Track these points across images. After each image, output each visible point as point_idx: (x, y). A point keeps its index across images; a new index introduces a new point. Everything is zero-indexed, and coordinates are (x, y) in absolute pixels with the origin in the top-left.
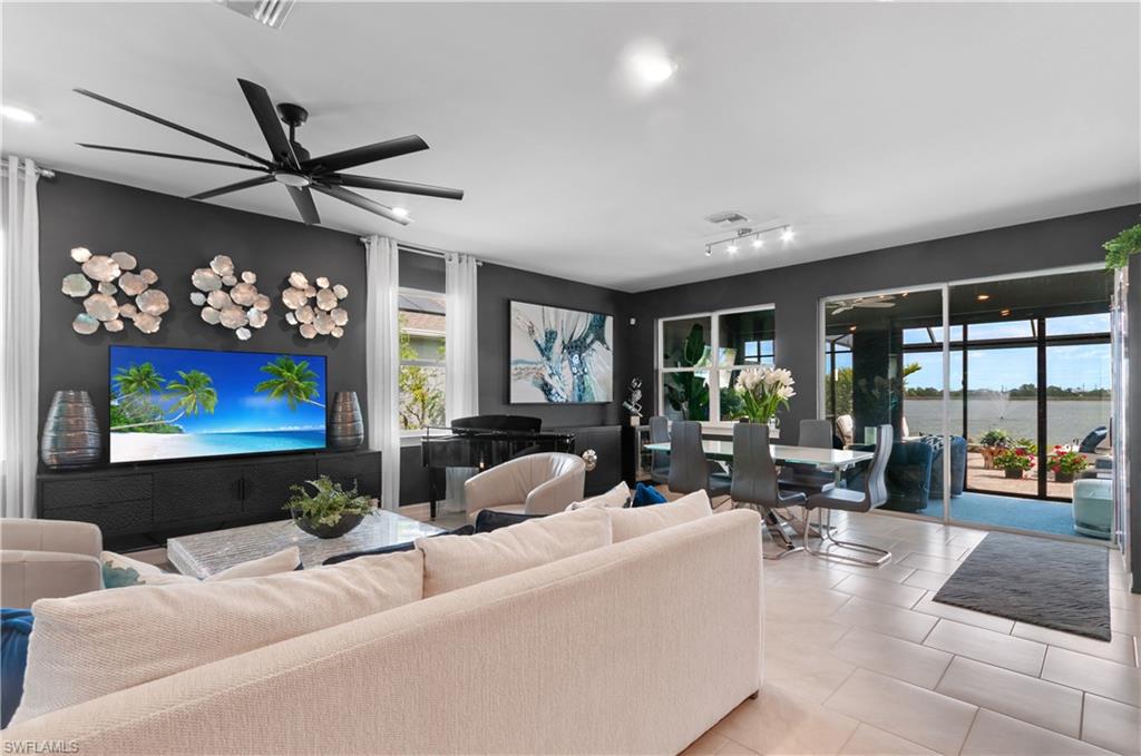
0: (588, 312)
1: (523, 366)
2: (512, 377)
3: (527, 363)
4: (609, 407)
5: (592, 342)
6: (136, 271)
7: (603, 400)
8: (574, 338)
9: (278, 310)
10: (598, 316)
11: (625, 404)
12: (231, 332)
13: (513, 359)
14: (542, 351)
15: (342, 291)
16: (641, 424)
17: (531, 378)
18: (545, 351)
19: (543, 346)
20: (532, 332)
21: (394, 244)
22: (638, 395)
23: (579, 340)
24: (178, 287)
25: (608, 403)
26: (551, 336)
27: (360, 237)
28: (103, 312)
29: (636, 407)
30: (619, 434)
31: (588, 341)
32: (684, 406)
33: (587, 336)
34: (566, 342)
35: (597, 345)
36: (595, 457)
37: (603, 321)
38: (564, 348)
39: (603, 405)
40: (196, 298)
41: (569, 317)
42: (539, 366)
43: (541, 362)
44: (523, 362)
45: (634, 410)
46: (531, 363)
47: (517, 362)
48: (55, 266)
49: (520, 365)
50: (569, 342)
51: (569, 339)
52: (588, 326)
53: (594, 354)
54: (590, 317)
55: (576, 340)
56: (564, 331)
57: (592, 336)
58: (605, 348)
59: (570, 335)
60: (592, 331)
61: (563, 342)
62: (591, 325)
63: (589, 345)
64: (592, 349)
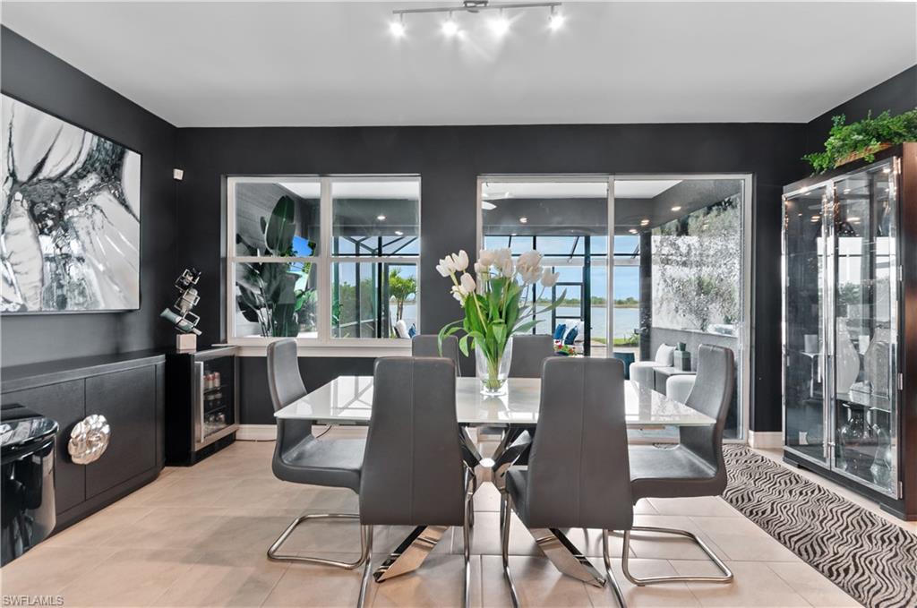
0: (86, 129)
4: (131, 319)
5: (94, 191)
7: (118, 305)
8: (45, 172)
10: (108, 144)
11: (167, 313)
16: (199, 348)
22: (191, 299)
23: (59, 178)
25: (130, 311)
29: (189, 318)
30: (160, 372)
31: (85, 185)
32: (264, 314)
33: (80, 175)
34: (23, 176)
35: (105, 199)
36: (106, 429)
37: (121, 157)
38: (16, 186)
39: (119, 316)
41: (30, 126)
45: (185, 324)
50: (31, 178)
51: (30, 173)
52: (83, 157)
53: (98, 216)
54: (90, 140)
55: (50, 180)
56: (15, 148)
57: (92, 180)
58: (122, 209)
59: (34, 164)
60: (95, 170)
61: (13, 174)
62: (90, 156)
63: (85, 199)
64: (95, 206)
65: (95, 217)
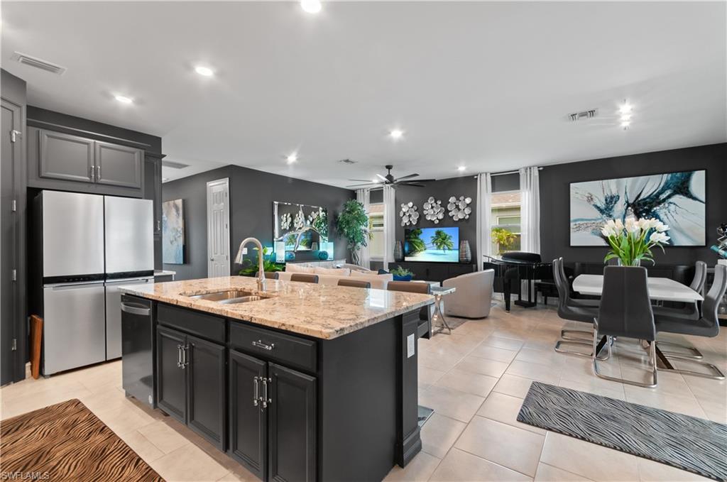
0: (663, 174)
1: (581, 222)
2: (571, 230)
3: (586, 220)
4: (702, 250)
5: (669, 197)
6: (412, 207)
8: (641, 197)
9: (447, 211)
10: (678, 175)
12: (433, 222)
13: (572, 219)
14: (602, 211)
15: (468, 201)
17: (590, 230)
18: (607, 210)
19: (603, 206)
20: (590, 199)
21: (489, 174)
23: (648, 198)
24: (420, 210)
25: (700, 246)
26: (611, 200)
27: (473, 176)
28: (405, 220)
31: (663, 197)
33: (660, 193)
34: (631, 201)
35: (678, 199)
37: (688, 179)
38: (629, 205)
39: (693, 249)
40: (425, 212)
41: (634, 184)
42: (600, 221)
43: (602, 218)
44: (582, 220)
45: (723, 253)
46: (589, 220)
47: (576, 221)
48: (398, 209)
49: (577, 223)
50: (635, 201)
51: (634, 199)
52: (661, 186)
53: (672, 207)
54: (666, 177)
55: (644, 199)
56: (628, 194)
57: (668, 192)
58: (691, 200)
59: (636, 196)
60: (670, 188)
61: (627, 202)
62: (666, 183)
63: (664, 200)
64: (670, 203)
65: (670, 208)
